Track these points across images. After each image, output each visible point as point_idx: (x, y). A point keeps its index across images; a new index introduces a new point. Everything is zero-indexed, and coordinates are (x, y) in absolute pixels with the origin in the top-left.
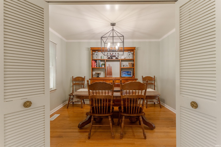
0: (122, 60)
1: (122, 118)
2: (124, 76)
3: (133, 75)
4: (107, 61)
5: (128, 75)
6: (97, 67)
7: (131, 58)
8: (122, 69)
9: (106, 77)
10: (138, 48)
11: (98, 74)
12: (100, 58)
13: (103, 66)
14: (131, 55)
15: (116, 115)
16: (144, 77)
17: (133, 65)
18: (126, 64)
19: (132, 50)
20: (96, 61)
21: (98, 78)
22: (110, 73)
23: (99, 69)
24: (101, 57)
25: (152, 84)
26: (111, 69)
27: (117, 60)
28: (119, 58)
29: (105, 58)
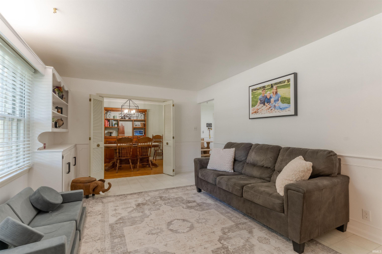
0: (135, 121)
1: (137, 163)
2: (137, 134)
3: (145, 134)
4: (120, 121)
5: (140, 133)
6: (110, 126)
7: (143, 119)
8: (134, 129)
9: (118, 135)
10: (149, 110)
11: (111, 133)
12: (112, 118)
13: (116, 126)
14: (143, 116)
15: (134, 163)
16: (154, 135)
17: (145, 125)
18: (138, 124)
19: (144, 112)
20: (108, 120)
21: (110, 137)
22: (123, 132)
23: (112, 128)
24: (114, 117)
25: (161, 141)
26: (123, 128)
27: (130, 120)
28: (132, 119)
29: (118, 118)
